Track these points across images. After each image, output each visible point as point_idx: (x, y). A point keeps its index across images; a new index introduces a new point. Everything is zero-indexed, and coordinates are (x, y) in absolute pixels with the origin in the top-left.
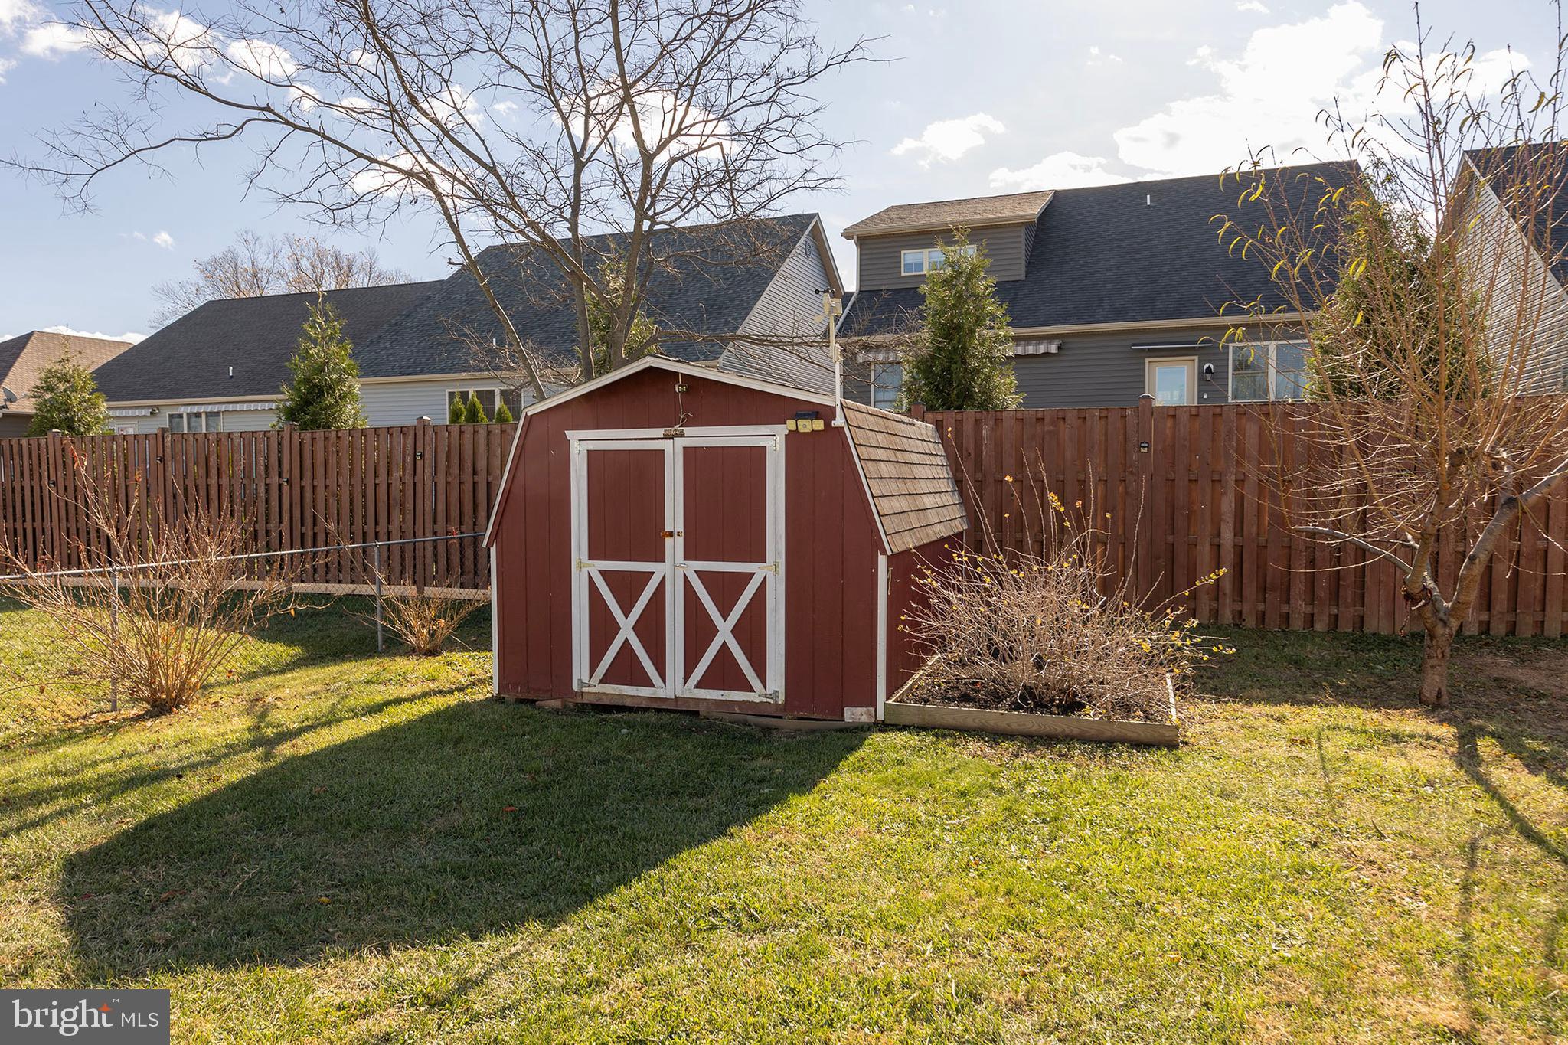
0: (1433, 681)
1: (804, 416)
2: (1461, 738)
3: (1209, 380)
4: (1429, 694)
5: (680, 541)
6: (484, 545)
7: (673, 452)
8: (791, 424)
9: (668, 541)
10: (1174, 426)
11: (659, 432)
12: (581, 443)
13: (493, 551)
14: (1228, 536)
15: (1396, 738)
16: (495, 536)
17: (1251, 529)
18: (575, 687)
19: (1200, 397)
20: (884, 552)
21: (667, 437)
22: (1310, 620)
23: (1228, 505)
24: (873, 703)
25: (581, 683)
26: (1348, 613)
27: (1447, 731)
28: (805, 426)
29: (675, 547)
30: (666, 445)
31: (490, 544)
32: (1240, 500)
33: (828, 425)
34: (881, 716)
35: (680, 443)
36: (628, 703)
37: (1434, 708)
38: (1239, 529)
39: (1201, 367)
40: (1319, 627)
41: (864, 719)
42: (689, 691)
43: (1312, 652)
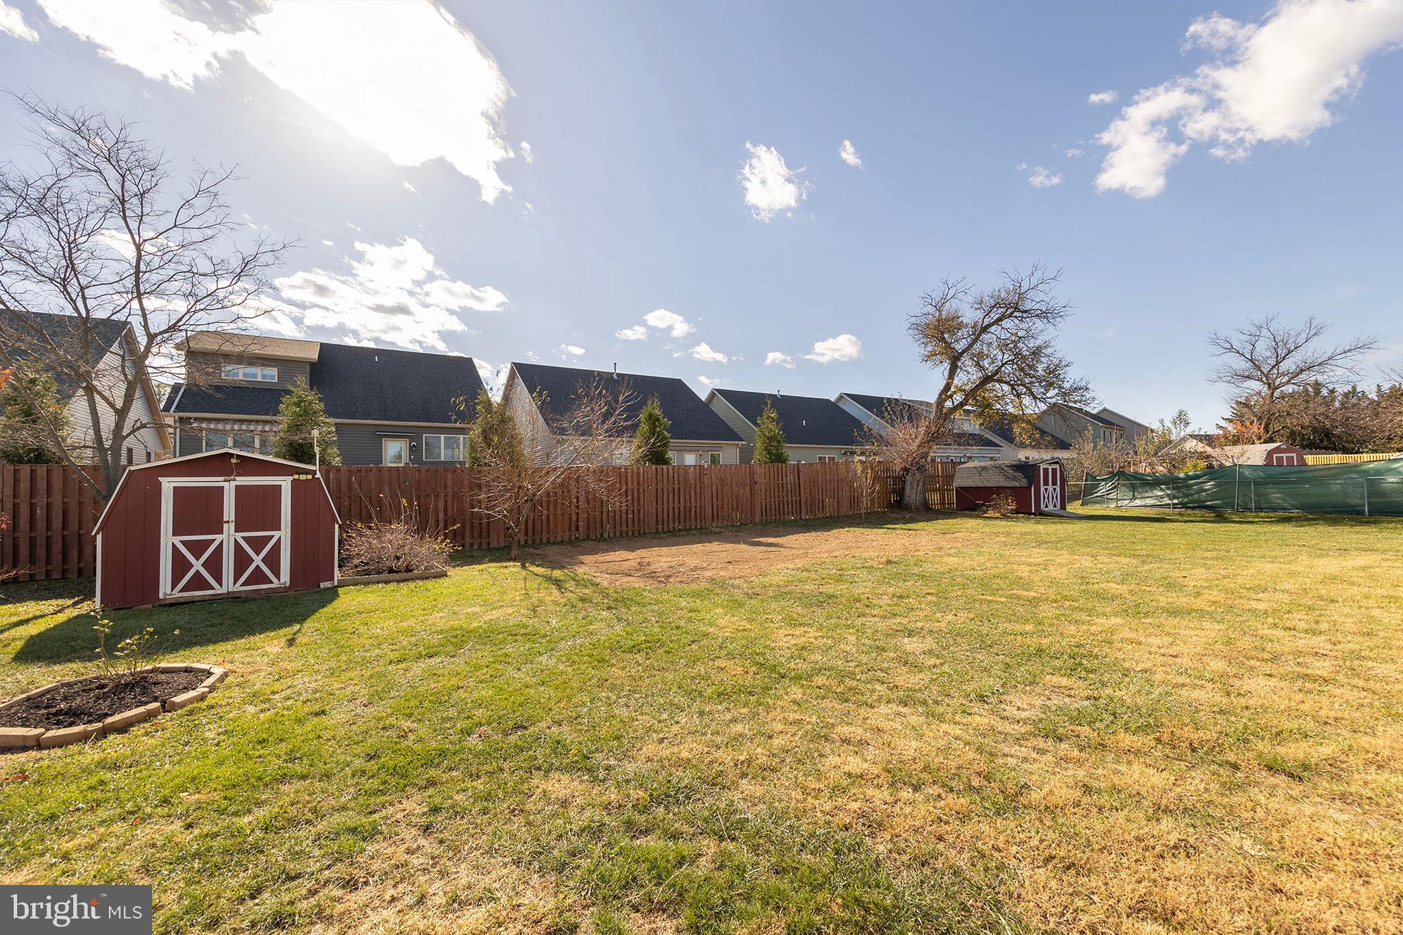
0: (514, 552)
1: (302, 474)
2: (522, 564)
3: (414, 450)
4: (513, 557)
5: (232, 525)
6: (93, 534)
7: (229, 488)
8: (296, 477)
9: (225, 526)
10: (419, 474)
11: (222, 479)
12: (168, 485)
13: (99, 537)
14: (441, 516)
15: (506, 567)
16: (101, 529)
17: (450, 513)
18: (161, 596)
19: (410, 458)
20: (338, 523)
21: (224, 481)
22: (472, 545)
23: (441, 505)
24: (332, 579)
25: (165, 594)
26: (484, 541)
27: (519, 564)
28: (303, 477)
29: (229, 528)
30: (226, 485)
31: (97, 533)
32: (446, 502)
33: (313, 477)
34: (336, 584)
35: (233, 484)
36: (196, 599)
37: (515, 560)
38: (446, 514)
39: (410, 444)
40: (475, 547)
41: (330, 586)
42: (238, 587)
43: (475, 554)
